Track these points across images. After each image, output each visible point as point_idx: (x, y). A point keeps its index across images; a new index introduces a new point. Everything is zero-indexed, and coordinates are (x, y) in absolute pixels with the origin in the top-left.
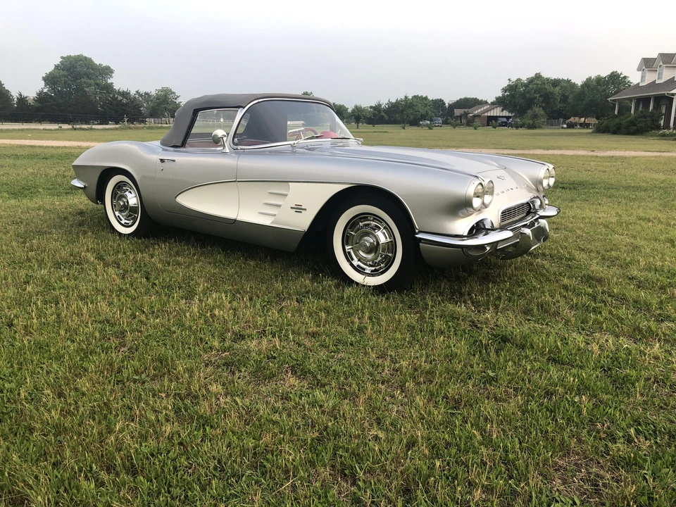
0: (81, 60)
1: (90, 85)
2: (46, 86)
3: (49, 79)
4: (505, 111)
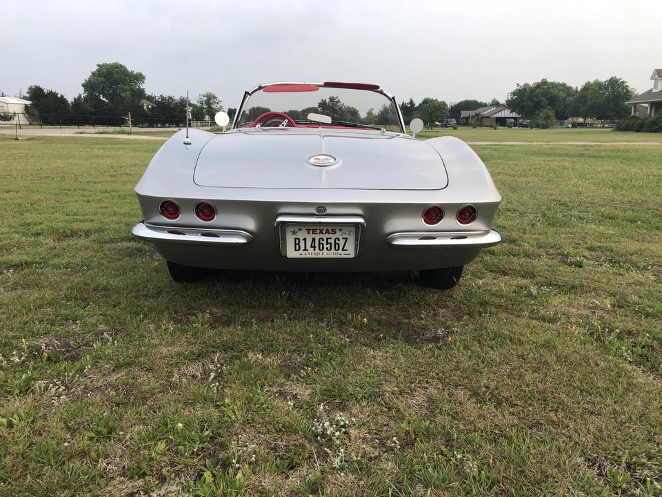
0: (117, 67)
1: (125, 91)
2: (85, 92)
3: (88, 86)
4: (514, 113)
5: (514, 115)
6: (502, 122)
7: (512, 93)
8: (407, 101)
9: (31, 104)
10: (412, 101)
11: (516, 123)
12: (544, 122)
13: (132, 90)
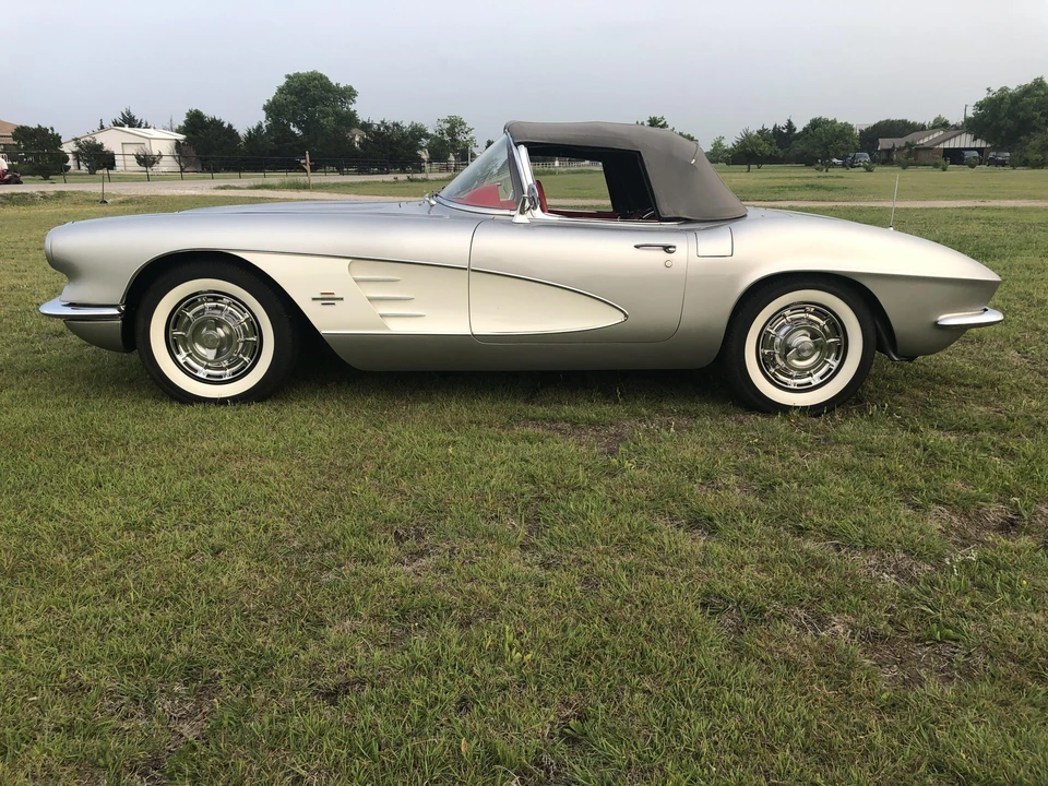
0: (315, 79)
1: (326, 115)
2: (267, 118)
3: (272, 109)
4: (979, 140)
5: (980, 144)
6: (955, 156)
7: (977, 105)
8: (782, 123)
9: (185, 140)
10: (790, 123)
11: (983, 158)
12: (1039, 156)
13: (337, 114)
